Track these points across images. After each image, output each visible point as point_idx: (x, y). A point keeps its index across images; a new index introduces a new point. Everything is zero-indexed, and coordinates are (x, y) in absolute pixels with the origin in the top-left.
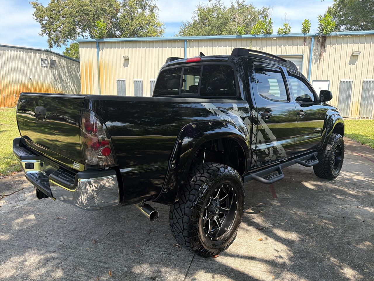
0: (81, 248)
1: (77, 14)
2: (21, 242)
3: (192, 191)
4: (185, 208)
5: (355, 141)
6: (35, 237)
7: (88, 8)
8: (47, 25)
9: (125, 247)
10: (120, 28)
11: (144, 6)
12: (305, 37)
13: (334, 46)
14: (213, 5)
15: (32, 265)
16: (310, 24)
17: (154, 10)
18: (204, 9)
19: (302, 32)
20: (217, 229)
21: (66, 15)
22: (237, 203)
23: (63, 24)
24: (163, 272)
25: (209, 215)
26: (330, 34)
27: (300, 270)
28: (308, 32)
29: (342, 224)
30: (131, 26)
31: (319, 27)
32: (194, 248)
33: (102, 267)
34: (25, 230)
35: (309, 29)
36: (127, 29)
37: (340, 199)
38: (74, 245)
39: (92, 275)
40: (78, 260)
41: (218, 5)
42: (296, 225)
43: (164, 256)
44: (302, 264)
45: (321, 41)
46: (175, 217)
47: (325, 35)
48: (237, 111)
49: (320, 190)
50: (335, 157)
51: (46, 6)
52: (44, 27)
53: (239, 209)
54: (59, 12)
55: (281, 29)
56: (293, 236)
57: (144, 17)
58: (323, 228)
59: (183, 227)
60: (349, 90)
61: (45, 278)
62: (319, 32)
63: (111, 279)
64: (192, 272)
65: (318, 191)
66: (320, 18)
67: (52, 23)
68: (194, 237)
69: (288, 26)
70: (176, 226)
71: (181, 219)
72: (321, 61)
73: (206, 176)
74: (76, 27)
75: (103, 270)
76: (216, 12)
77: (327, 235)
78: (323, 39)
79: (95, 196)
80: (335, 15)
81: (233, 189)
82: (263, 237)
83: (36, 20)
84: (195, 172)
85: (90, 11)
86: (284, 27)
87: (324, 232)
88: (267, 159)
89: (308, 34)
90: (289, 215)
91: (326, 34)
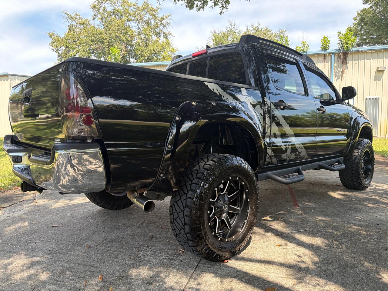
0: (72, 253)
1: (92, 43)
2: (7, 248)
3: (195, 180)
4: (186, 199)
5: (387, 157)
6: (25, 242)
7: (103, 36)
8: (63, 55)
9: (122, 252)
10: (134, 55)
11: (159, 33)
12: (324, 54)
13: (357, 62)
14: (228, 29)
15: (14, 269)
16: (329, 41)
17: (169, 37)
18: (219, 34)
19: (321, 49)
20: (226, 230)
21: (81, 44)
22: (249, 200)
23: (78, 52)
24: (162, 277)
25: (216, 211)
26: (352, 50)
27: (327, 276)
28: (327, 49)
29: (377, 231)
30: (146, 53)
31: (339, 44)
32: (197, 248)
33: (92, 272)
34: (15, 237)
35: (328, 46)
36: (142, 56)
37: (372, 207)
38: (64, 251)
39: (80, 279)
40: (66, 265)
41: (232, 30)
42: (321, 231)
43: (165, 261)
44: (330, 270)
45: (342, 57)
46: (175, 212)
47: (346, 52)
48: (246, 96)
49: (349, 200)
50: (365, 165)
51: (62, 36)
52: (60, 56)
53: (252, 207)
54: (75, 41)
55: (298, 47)
56: (318, 241)
57: (158, 43)
58: (353, 234)
59: (184, 222)
60: (376, 107)
61: (26, 281)
62: (340, 48)
63: (101, 284)
64: (197, 277)
65: (346, 200)
66: (340, 34)
67: (68, 52)
68: (198, 233)
69: (307, 43)
70: (177, 221)
71: (182, 212)
72: (343, 78)
73: (210, 164)
74: (91, 55)
75: (93, 274)
76: (231, 36)
77: (359, 241)
78: (344, 56)
79: (78, 178)
80: (356, 34)
81: (243, 183)
82: (282, 242)
83: (53, 49)
84: (199, 161)
85: (105, 39)
86: (302, 45)
87: (355, 238)
88: (284, 156)
89: (328, 51)
90: (313, 222)
91: (347, 50)
